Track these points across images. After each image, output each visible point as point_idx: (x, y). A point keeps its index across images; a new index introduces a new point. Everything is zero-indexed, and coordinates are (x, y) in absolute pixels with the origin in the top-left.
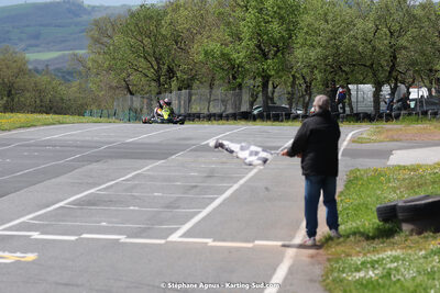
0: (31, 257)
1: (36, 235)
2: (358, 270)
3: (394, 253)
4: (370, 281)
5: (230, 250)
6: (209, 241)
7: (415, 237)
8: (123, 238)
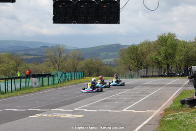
0: (82, 116)
1: (86, 110)
2: (169, 117)
3: (181, 113)
4: (171, 121)
5: (138, 113)
6: (134, 111)
7: (190, 108)
8: (110, 111)
